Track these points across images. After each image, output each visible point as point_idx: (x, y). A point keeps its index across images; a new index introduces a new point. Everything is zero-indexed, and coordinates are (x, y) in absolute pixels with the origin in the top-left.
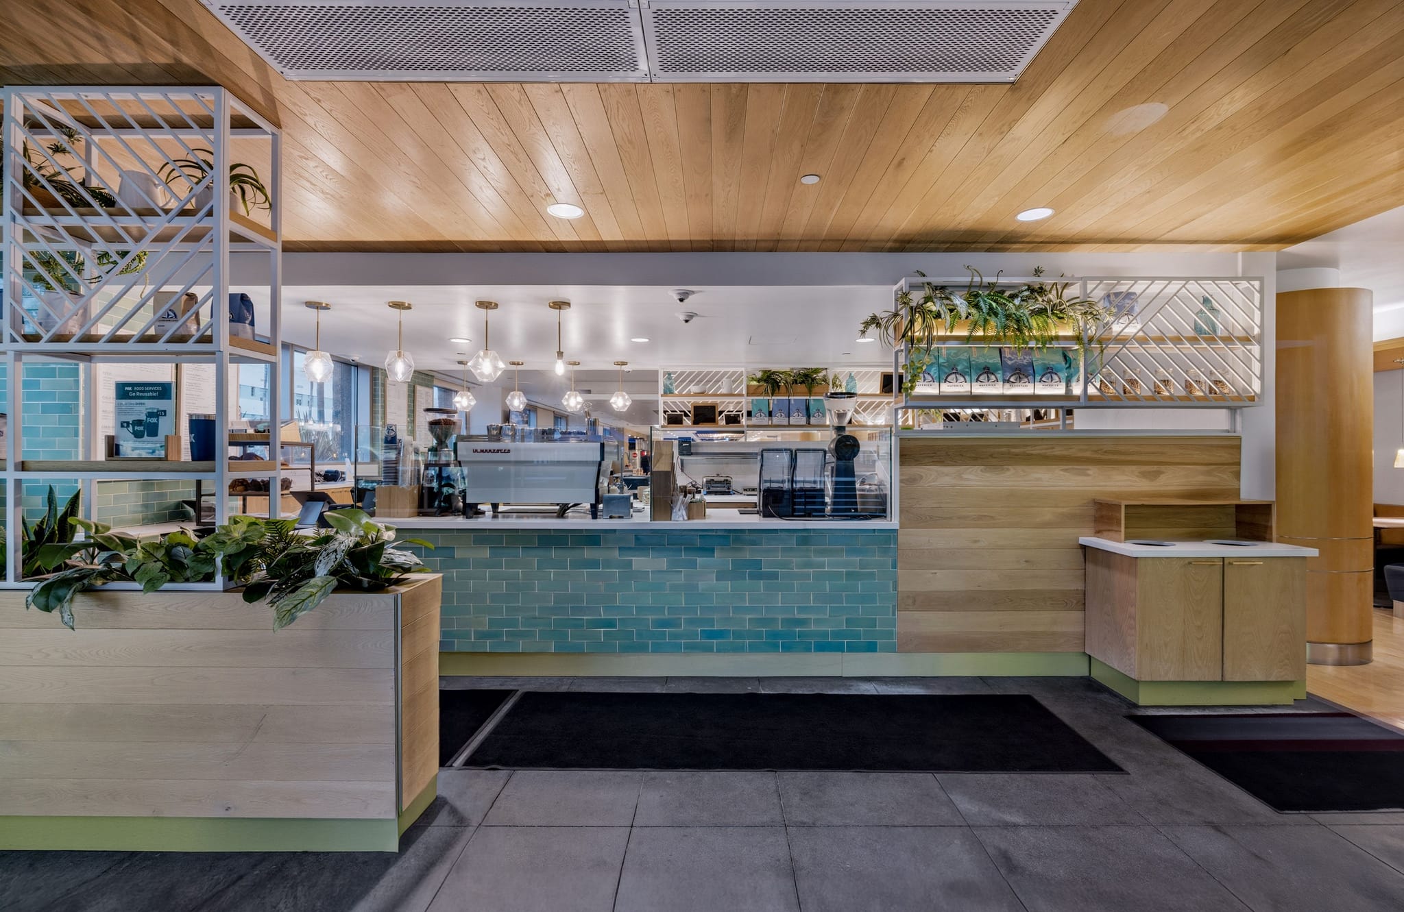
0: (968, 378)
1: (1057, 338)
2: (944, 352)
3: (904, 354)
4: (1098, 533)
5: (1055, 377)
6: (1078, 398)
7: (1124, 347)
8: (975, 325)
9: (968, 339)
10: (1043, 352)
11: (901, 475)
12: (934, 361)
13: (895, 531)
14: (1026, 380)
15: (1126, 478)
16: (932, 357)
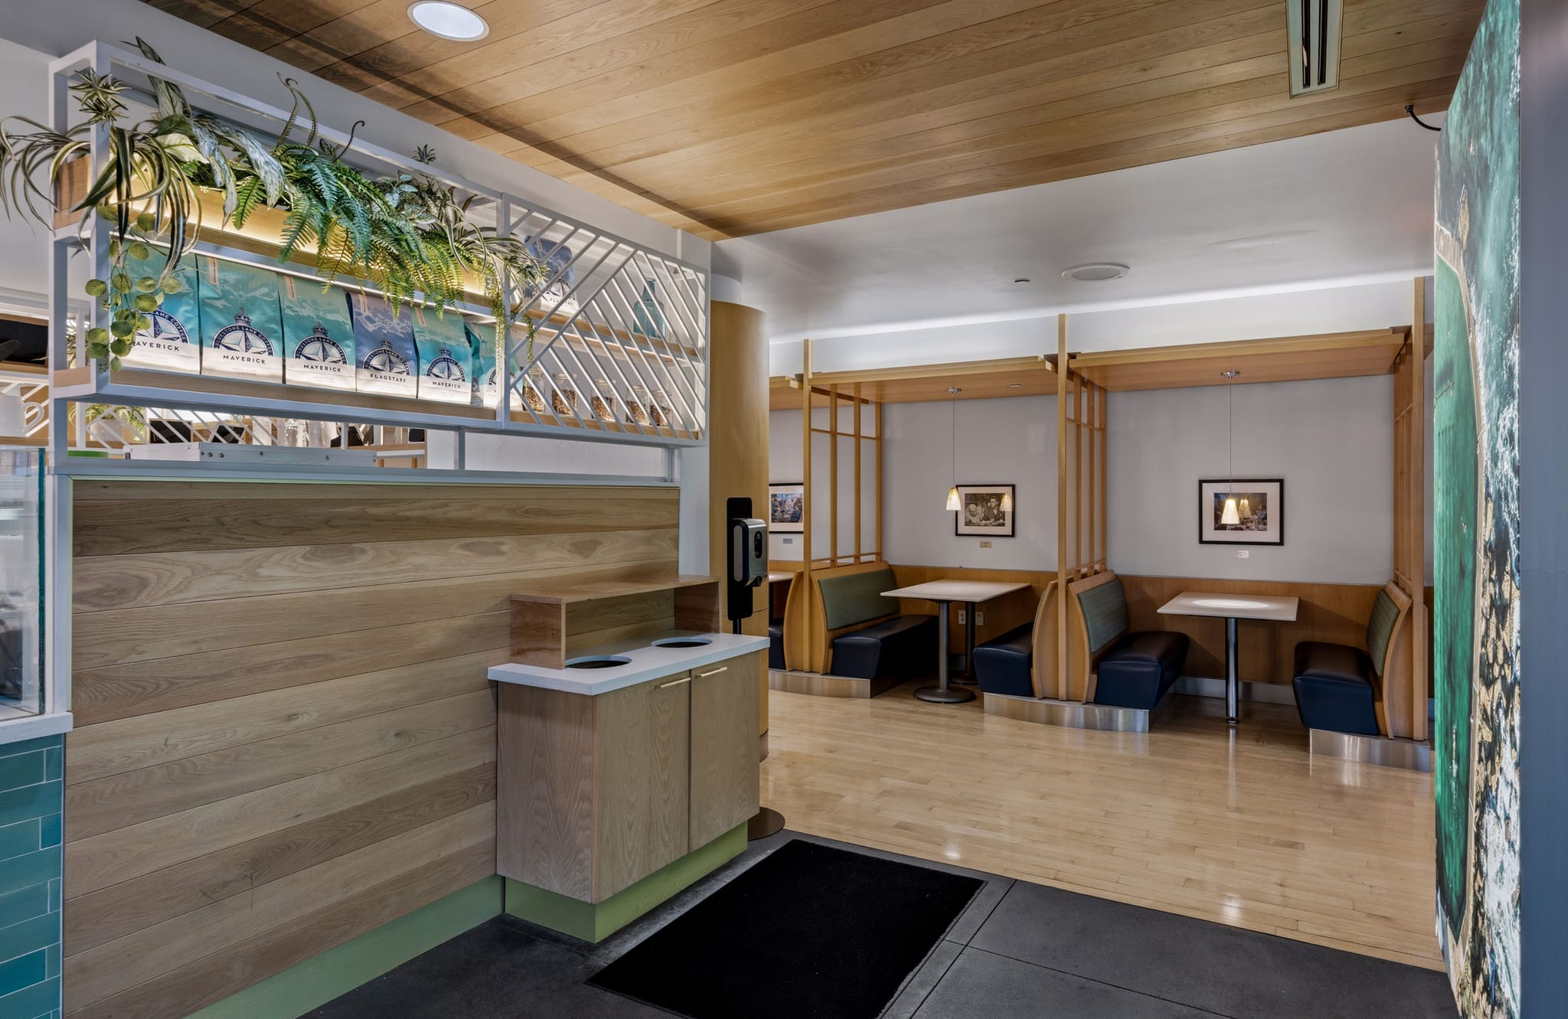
0: (276, 345)
1: (460, 295)
2: (211, 271)
3: (91, 254)
4: (518, 655)
5: (454, 369)
6: (492, 414)
7: (561, 333)
8: (301, 227)
9: (286, 254)
10: (437, 318)
11: (77, 579)
12: (184, 288)
13: (60, 739)
14: (402, 368)
15: (555, 554)
16: (183, 281)
